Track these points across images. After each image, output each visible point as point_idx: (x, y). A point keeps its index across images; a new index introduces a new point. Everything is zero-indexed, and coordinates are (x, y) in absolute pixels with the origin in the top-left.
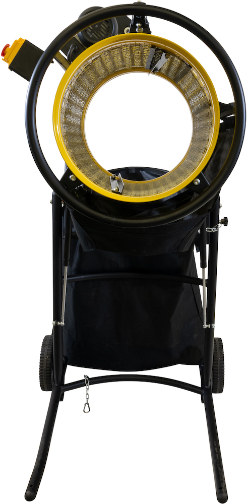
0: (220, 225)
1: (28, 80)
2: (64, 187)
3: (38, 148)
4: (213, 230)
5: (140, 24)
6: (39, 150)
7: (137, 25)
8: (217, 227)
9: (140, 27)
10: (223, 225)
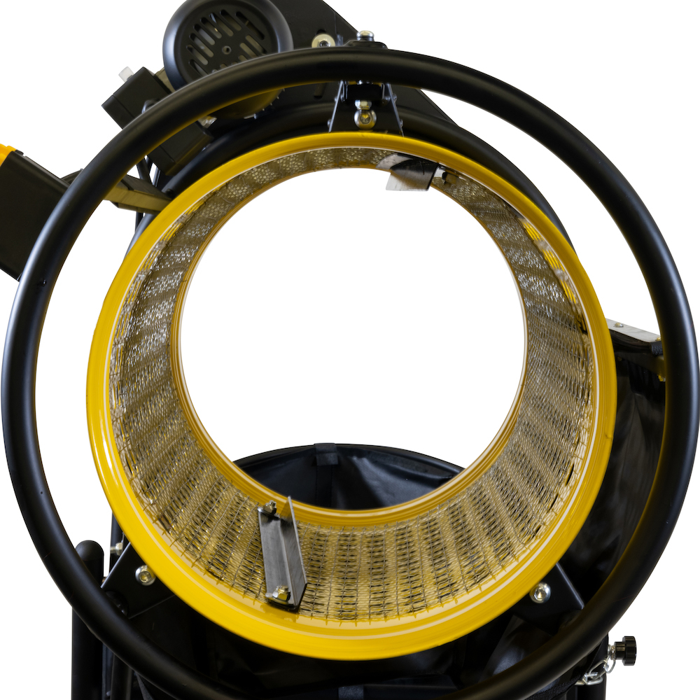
0: (610, 662)
1: (16, 275)
2: (118, 612)
3: (40, 488)
4: (589, 679)
5: (365, 104)
6: (43, 497)
7: (358, 104)
8: (600, 670)
9: (364, 111)
10: (620, 662)
